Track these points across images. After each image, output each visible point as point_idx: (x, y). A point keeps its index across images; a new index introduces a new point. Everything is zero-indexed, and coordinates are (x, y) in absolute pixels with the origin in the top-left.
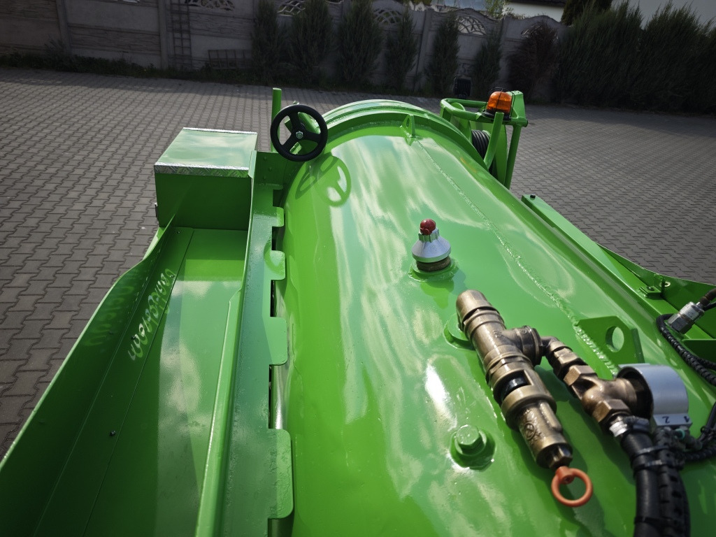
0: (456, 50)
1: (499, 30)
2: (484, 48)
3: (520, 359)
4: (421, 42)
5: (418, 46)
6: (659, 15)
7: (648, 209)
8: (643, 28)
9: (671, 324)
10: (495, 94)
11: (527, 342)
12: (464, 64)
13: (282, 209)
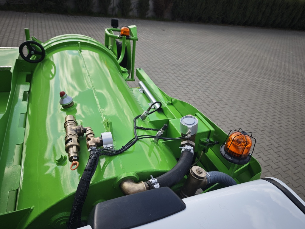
3: (72, 135)
9: (141, 117)
10: (123, 28)
11: (79, 130)
12: (134, 3)
13: (29, 83)
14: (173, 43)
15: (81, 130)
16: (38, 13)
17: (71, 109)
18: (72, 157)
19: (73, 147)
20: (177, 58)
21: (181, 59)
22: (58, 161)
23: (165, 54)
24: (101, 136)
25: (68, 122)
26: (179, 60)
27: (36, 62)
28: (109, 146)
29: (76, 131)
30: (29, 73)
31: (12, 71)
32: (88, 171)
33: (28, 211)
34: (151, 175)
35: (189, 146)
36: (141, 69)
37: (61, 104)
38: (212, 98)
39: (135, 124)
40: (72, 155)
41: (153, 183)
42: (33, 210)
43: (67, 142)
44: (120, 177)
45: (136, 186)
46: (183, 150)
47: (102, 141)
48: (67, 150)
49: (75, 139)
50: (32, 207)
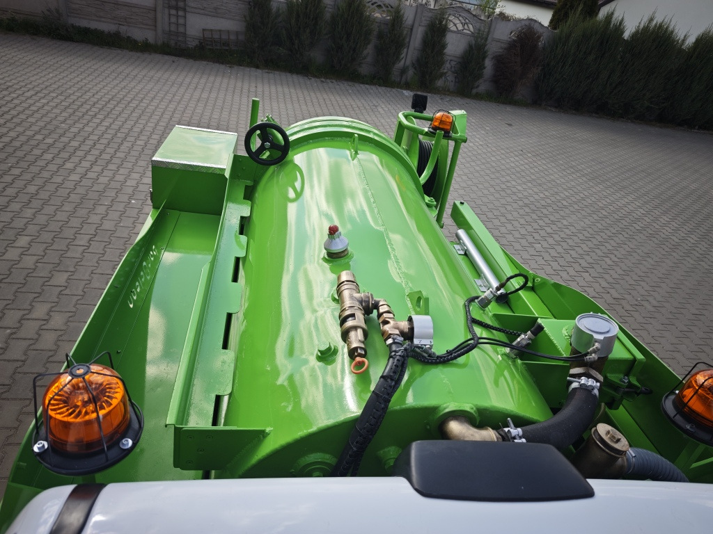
0: (444, 46)
1: (486, 30)
2: (470, 46)
3: (356, 308)
4: (411, 36)
5: (407, 40)
6: (642, 26)
7: (601, 215)
8: (626, 38)
9: (479, 302)
10: (439, 115)
11: (365, 301)
12: (451, 60)
13: (250, 202)
14: (529, 155)
15: (371, 303)
16: (252, 69)
17: (343, 261)
18: (356, 349)
19: (356, 330)
20: (535, 190)
21: (547, 193)
22: (321, 352)
23: (508, 178)
24: (410, 320)
25: (345, 283)
26: (542, 195)
27: (268, 163)
28: (424, 342)
29: (361, 301)
30: (250, 183)
31: (227, 175)
32: (389, 380)
33: (260, 436)
34: (509, 419)
35: (590, 379)
36: (465, 203)
37: (326, 249)
39: (467, 312)
40: (354, 345)
41: (513, 435)
42: (269, 434)
43: (343, 321)
44: (445, 408)
45: (477, 433)
46: (575, 385)
47: (412, 329)
48: (345, 335)
49: (360, 315)
50: (268, 430)
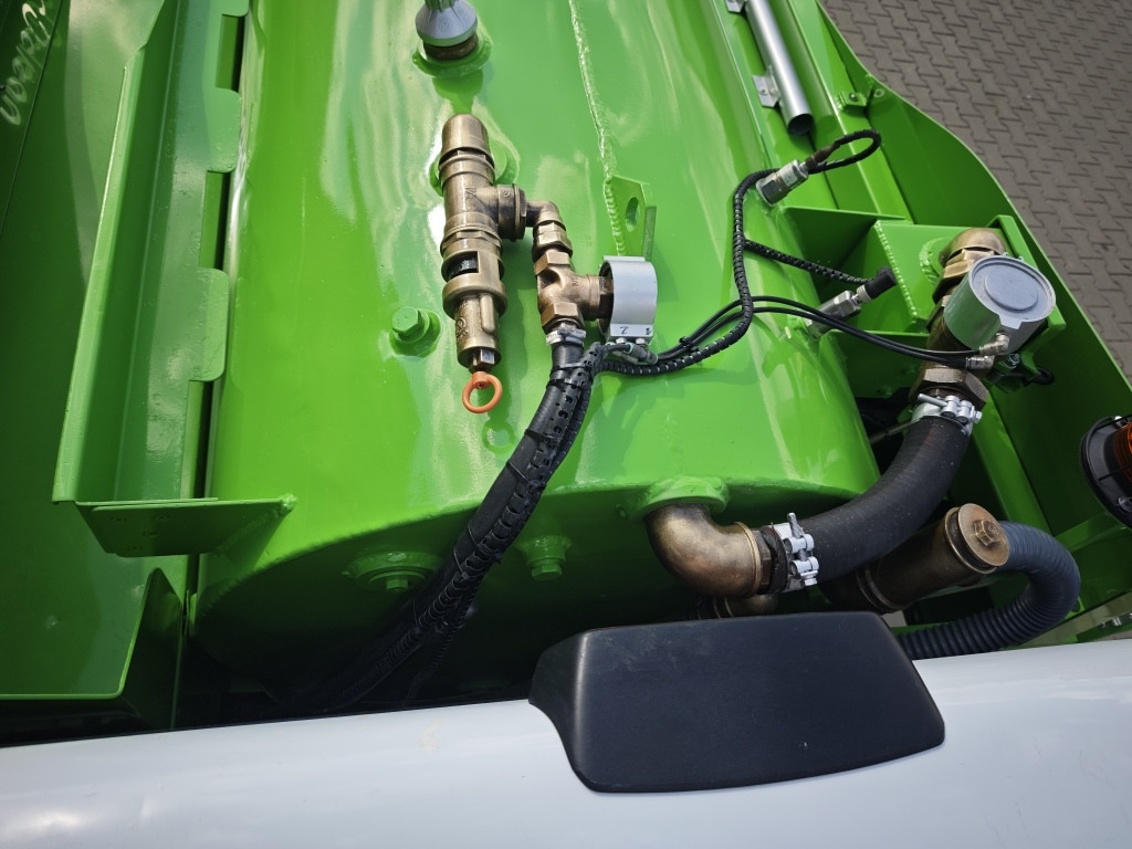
3: (479, 234)
9: (764, 188)
11: (505, 209)
15: (518, 215)
17: (464, 68)
18: (475, 351)
19: (479, 298)
22: (401, 335)
24: (606, 272)
25: (460, 155)
28: (633, 331)
29: (494, 210)
32: (544, 444)
33: (271, 515)
34: (791, 514)
35: (964, 403)
37: (421, 34)
38: (992, 87)
39: (738, 223)
40: (474, 342)
41: (795, 550)
42: (290, 511)
43: (452, 268)
44: (662, 491)
45: (723, 544)
47: (608, 300)
48: (454, 304)
49: (489, 257)
50: (287, 499)
